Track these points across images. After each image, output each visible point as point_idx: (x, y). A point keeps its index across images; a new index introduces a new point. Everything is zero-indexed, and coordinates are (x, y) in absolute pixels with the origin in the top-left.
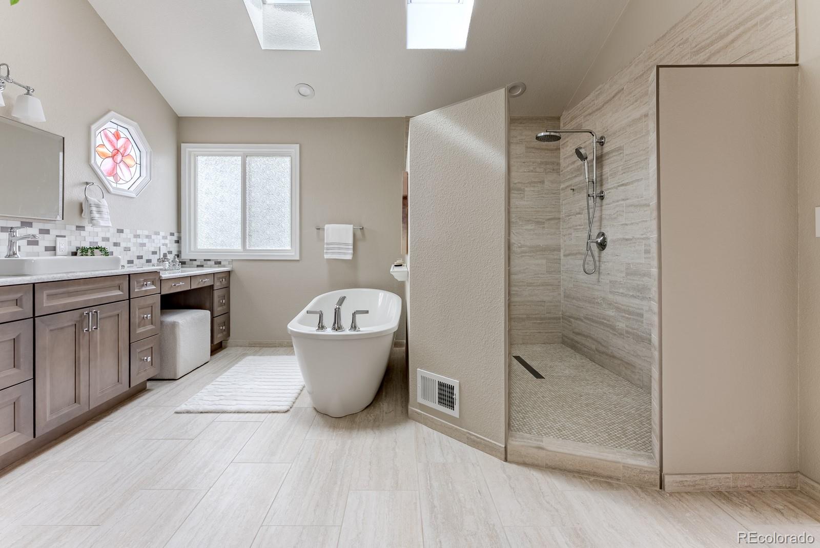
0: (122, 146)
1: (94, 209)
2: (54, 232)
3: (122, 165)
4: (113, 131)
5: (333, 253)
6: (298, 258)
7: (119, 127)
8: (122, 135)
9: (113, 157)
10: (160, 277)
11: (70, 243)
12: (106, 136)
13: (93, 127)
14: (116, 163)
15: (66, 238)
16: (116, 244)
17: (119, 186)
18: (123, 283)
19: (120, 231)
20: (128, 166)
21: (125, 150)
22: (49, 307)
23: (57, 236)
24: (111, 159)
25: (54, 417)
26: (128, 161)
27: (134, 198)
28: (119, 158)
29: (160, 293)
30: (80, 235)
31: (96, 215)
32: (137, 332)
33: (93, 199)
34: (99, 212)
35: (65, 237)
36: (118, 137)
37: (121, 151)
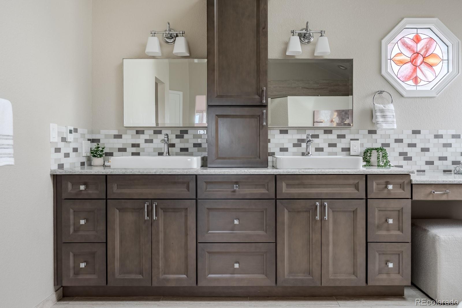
0: (423, 48)
1: (378, 114)
2: (348, 137)
3: (424, 67)
4: (412, 36)
7: (419, 31)
8: (422, 37)
9: (412, 61)
10: (411, 181)
11: (362, 145)
12: (404, 44)
13: (384, 42)
14: (416, 66)
15: (359, 141)
16: (413, 145)
17: (419, 88)
18: (358, 183)
19: (416, 132)
20: (430, 66)
21: (427, 51)
22: (287, 194)
23: (351, 140)
24: (410, 63)
25: (291, 278)
26: (431, 61)
27: (434, 97)
28: (420, 60)
29: (412, 198)
30: (372, 138)
31: (380, 119)
32: (376, 233)
33: (379, 106)
34: (384, 116)
35: (358, 140)
36: (417, 39)
37: (422, 53)
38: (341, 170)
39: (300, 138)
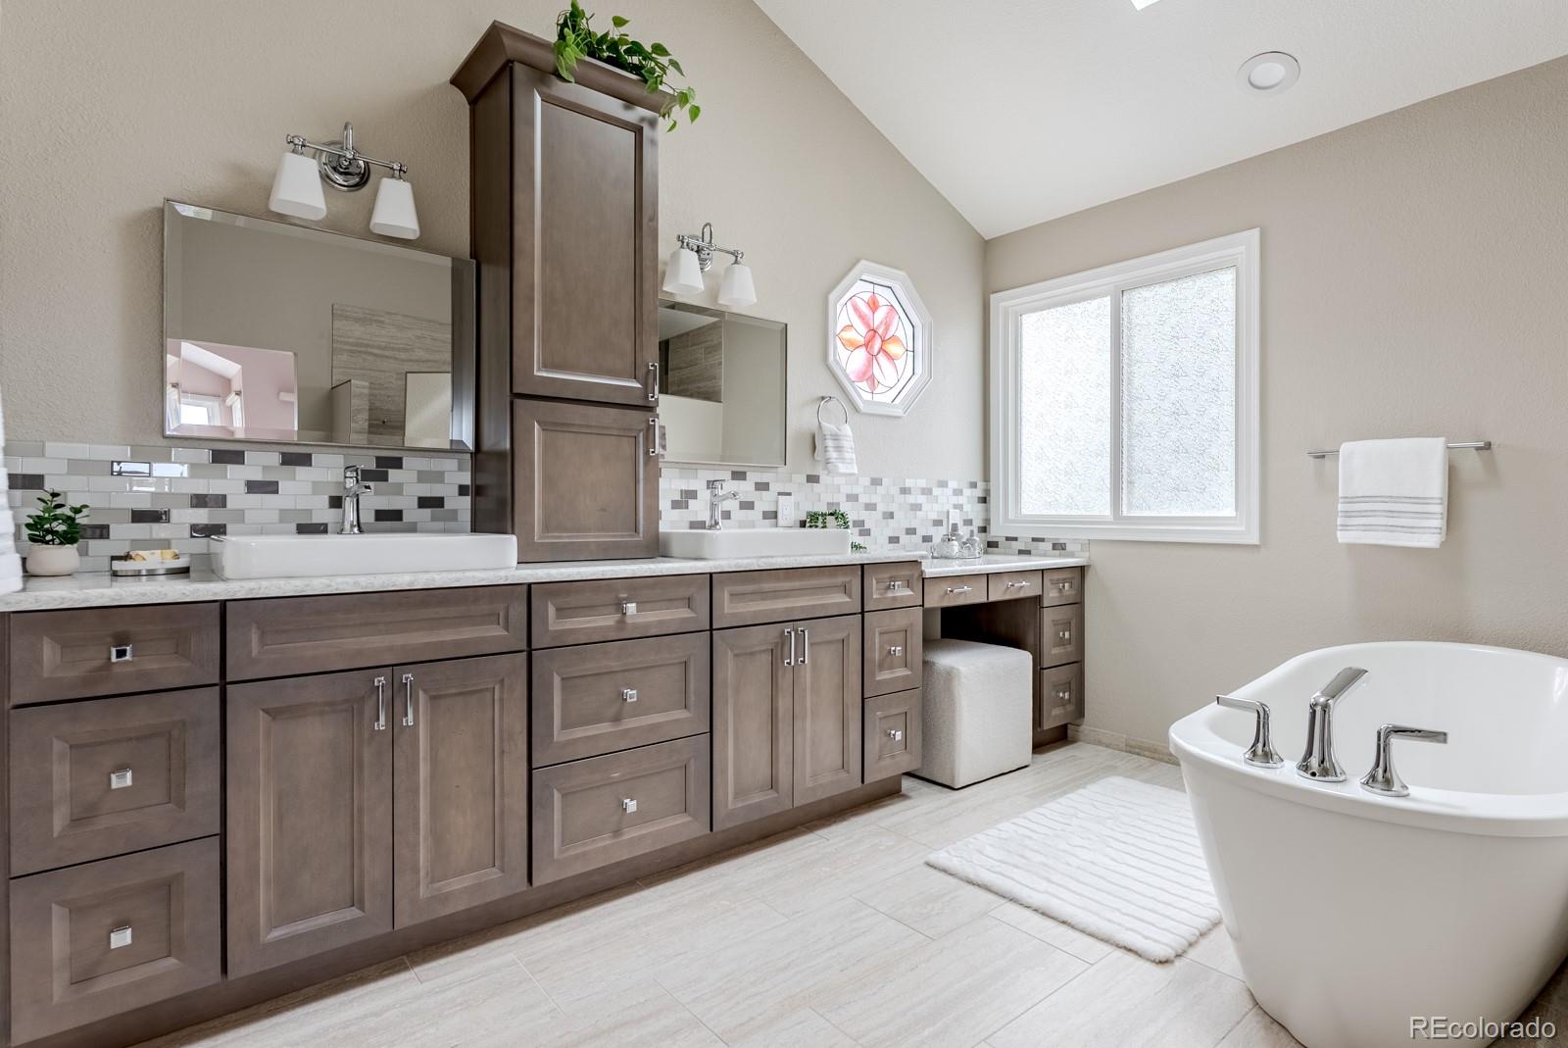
0: (881, 323)
1: (830, 443)
2: (775, 488)
3: (881, 357)
4: (867, 297)
5: (1367, 528)
6: (1254, 539)
7: (878, 289)
8: (881, 301)
9: (867, 345)
10: (922, 572)
11: (797, 505)
12: (856, 309)
13: (832, 297)
14: (872, 357)
15: (792, 497)
16: (870, 507)
17: (877, 398)
18: (851, 581)
19: (876, 482)
20: (890, 358)
21: (887, 329)
22: (734, 615)
23: (779, 494)
24: (863, 349)
25: (740, 805)
26: (892, 349)
27: (899, 417)
28: (877, 344)
29: (923, 605)
30: (812, 490)
31: (833, 454)
32: (878, 679)
33: (829, 427)
34: (839, 448)
35: (789, 494)
36: (874, 306)
37: (880, 331)
38: (827, 557)
39: (684, 488)
